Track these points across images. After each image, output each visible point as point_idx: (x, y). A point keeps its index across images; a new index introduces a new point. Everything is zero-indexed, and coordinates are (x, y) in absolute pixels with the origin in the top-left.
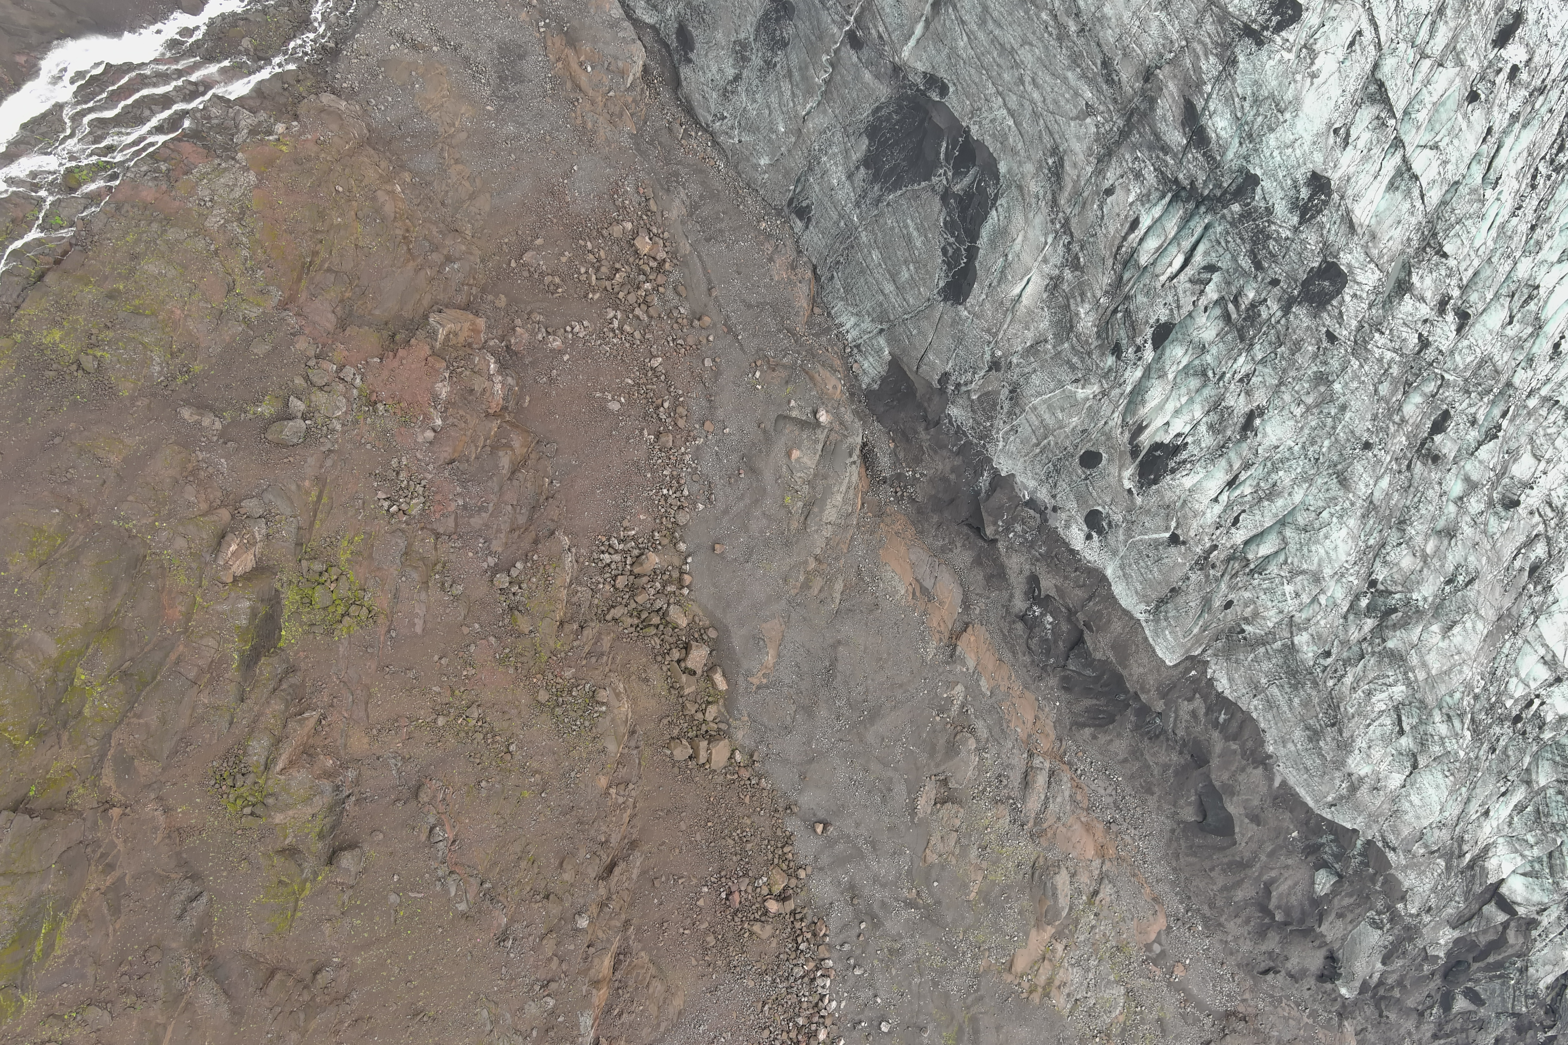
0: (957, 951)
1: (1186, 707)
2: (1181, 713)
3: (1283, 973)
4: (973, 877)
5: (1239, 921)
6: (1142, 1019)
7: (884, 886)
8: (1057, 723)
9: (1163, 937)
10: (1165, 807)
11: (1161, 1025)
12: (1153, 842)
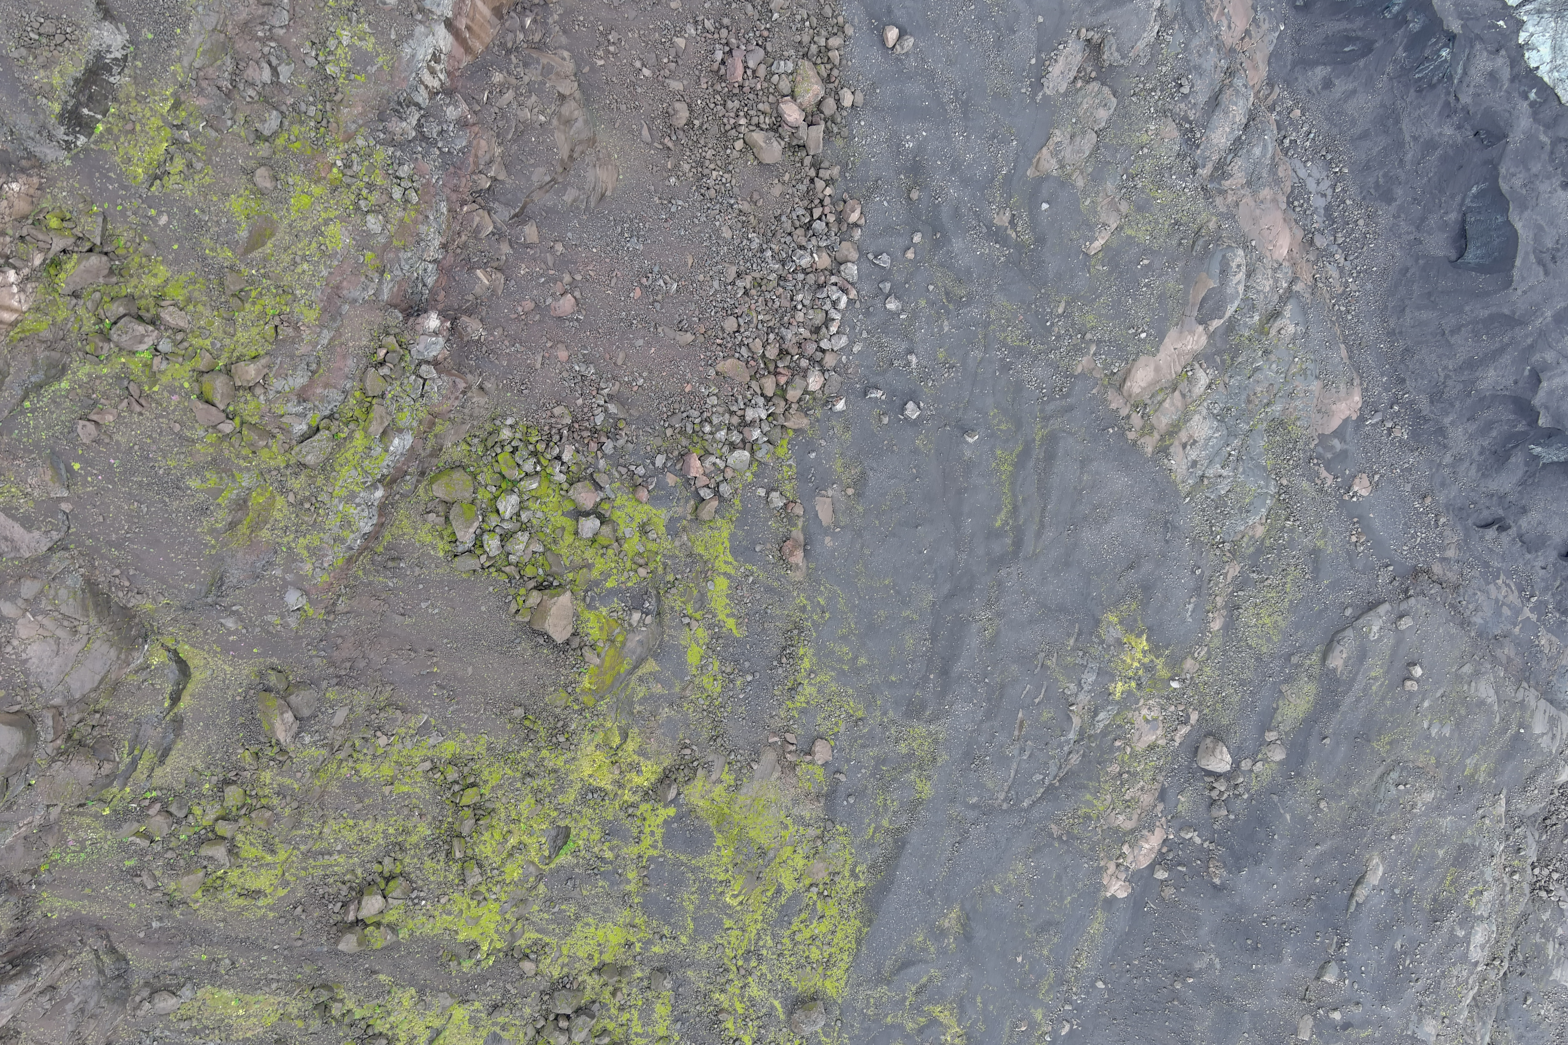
0: (1049, 330)
1: (1483, 63)
2: (1472, 71)
3: (1513, 531)
4: (1103, 217)
5: (1472, 427)
6: (1292, 539)
7: (965, 182)
8: (1274, 57)
9: (1350, 429)
10: (1404, 227)
11: (1315, 561)
12: (1369, 286)
